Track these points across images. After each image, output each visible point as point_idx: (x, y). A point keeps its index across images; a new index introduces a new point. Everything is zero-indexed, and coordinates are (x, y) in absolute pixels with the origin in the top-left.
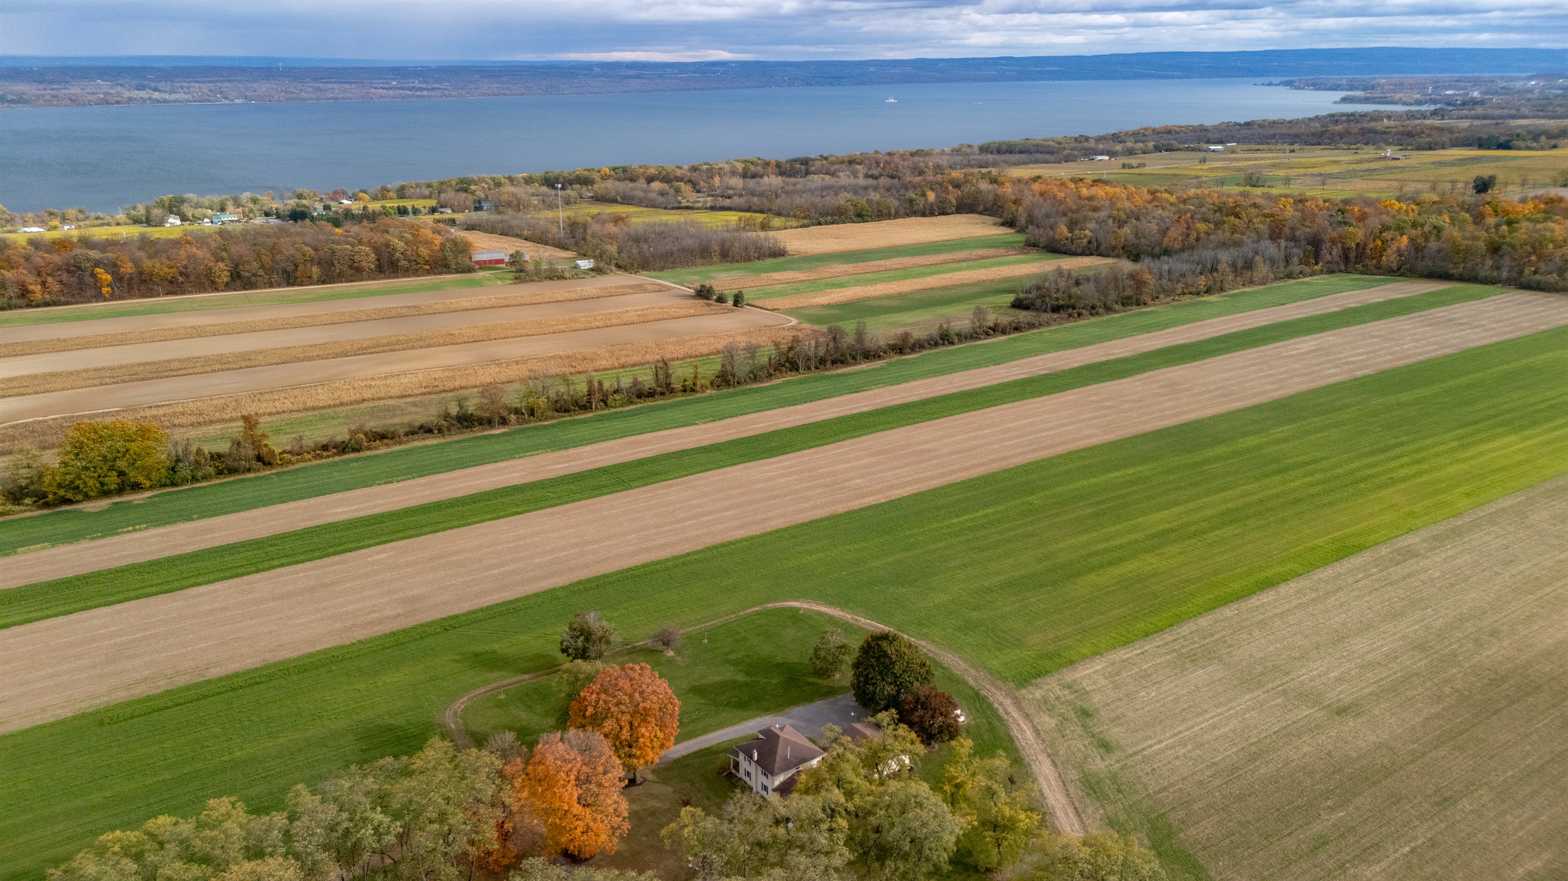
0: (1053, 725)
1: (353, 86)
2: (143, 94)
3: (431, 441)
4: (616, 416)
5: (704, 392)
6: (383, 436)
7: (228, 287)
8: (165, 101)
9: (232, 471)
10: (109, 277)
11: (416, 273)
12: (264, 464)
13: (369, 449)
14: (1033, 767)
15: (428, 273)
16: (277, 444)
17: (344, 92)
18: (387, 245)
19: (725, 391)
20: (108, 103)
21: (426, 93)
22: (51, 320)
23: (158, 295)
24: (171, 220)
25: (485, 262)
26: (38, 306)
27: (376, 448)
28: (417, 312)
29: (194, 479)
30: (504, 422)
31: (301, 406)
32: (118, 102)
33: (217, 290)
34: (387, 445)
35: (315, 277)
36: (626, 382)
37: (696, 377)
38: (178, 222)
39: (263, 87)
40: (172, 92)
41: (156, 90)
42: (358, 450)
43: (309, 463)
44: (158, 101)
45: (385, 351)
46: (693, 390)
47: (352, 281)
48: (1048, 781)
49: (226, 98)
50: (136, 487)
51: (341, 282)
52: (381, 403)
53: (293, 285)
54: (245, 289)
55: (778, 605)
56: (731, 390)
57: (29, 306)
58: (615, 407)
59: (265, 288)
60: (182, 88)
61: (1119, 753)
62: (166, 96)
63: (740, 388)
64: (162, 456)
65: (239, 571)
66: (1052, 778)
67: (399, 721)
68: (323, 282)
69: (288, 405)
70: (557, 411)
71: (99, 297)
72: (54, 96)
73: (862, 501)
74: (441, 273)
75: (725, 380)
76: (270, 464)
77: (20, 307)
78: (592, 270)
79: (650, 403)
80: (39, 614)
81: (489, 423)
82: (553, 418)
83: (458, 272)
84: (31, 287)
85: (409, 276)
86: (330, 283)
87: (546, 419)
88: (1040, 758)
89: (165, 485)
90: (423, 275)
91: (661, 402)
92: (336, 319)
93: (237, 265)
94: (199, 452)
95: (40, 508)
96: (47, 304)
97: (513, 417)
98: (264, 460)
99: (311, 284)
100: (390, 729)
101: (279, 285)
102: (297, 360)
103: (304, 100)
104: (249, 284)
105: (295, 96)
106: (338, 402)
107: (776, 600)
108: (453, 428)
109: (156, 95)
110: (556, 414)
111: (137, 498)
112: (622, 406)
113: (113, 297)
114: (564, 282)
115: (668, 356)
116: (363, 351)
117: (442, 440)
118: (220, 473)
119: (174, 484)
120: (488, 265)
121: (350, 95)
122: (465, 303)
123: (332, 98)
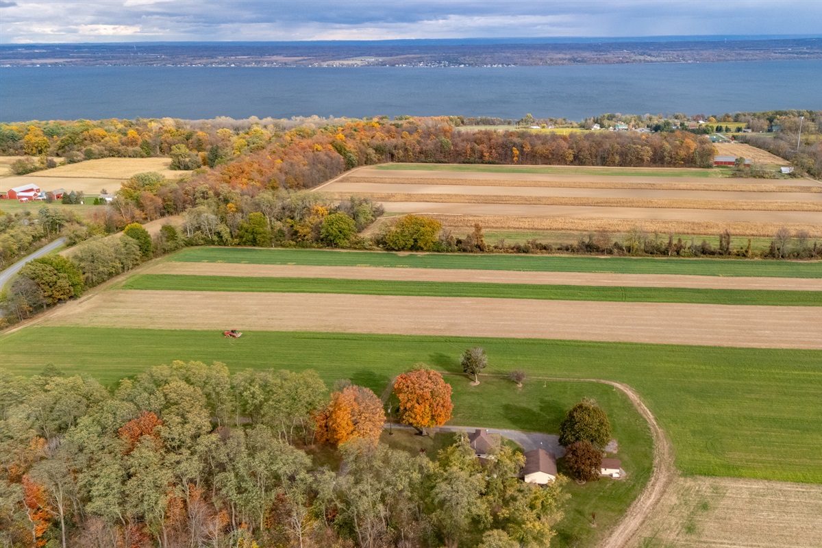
0: (673, 504)
1: (762, 52)
2: (642, 58)
3: (565, 255)
4: (683, 262)
5: (753, 258)
6: (545, 248)
7: (572, 163)
8: (652, 61)
9: (465, 250)
10: (518, 152)
11: (675, 165)
12: (481, 250)
13: (532, 253)
14: (627, 518)
15: (682, 166)
16: (486, 241)
17: (753, 56)
18: (661, 147)
19: (770, 260)
20: (622, 63)
21: (807, 55)
22: (491, 171)
23: (538, 164)
24: (595, 127)
25: (722, 163)
26: (486, 163)
27: (536, 253)
28: (653, 187)
29: (447, 251)
30: (610, 252)
31: (531, 227)
32: (627, 62)
33: (566, 164)
34: (542, 253)
35: (617, 162)
36: (698, 243)
37: (748, 248)
38: (599, 128)
39: (706, 54)
40: (658, 56)
41: (650, 55)
42: (526, 253)
43: (501, 254)
44: (648, 62)
45: (606, 206)
46: (744, 256)
47: (636, 166)
48: (625, 529)
49: (684, 60)
50: (422, 249)
51: (631, 166)
52: (569, 232)
53: (605, 165)
54: (579, 165)
55: (607, 382)
56: (774, 260)
57: (482, 163)
58: (684, 256)
59: (590, 165)
60: (663, 54)
61: (694, 537)
62: (653, 59)
63: (783, 260)
64: (437, 236)
65: (411, 293)
66: (630, 529)
67: (377, 372)
68: (621, 166)
69: (526, 226)
70: (646, 252)
71: (512, 162)
72: (598, 59)
73: (750, 344)
74: (690, 167)
75: (773, 254)
76: (483, 251)
77: (479, 163)
78: (789, 174)
79: (709, 259)
80: (331, 291)
81: (603, 252)
82: (641, 256)
83: (700, 167)
84: (485, 154)
85: (670, 167)
86: (624, 166)
87: (637, 255)
88: (639, 516)
89: (435, 251)
90: (679, 167)
91: (718, 259)
92: (604, 186)
93: (580, 151)
94: (452, 237)
95: (385, 250)
96: (490, 163)
97: (616, 250)
98: (480, 248)
99: (614, 166)
100: (371, 374)
101: (597, 165)
102: (561, 204)
103: (727, 61)
104: (582, 163)
105: (723, 58)
106: (549, 228)
107: (610, 380)
108: (581, 250)
109: (649, 58)
110: (644, 254)
111: (420, 254)
112: (689, 257)
113: (518, 163)
114: (762, 180)
115: (731, 231)
116: (598, 204)
117: (572, 256)
118: (459, 250)
119: (438, 251)
120: (723, 165)
121: (756, 57)
122: (683, 185)
123: (745, 60)
